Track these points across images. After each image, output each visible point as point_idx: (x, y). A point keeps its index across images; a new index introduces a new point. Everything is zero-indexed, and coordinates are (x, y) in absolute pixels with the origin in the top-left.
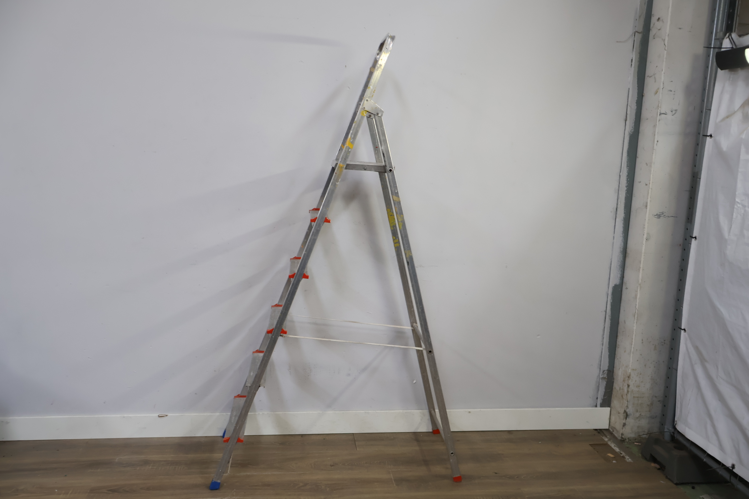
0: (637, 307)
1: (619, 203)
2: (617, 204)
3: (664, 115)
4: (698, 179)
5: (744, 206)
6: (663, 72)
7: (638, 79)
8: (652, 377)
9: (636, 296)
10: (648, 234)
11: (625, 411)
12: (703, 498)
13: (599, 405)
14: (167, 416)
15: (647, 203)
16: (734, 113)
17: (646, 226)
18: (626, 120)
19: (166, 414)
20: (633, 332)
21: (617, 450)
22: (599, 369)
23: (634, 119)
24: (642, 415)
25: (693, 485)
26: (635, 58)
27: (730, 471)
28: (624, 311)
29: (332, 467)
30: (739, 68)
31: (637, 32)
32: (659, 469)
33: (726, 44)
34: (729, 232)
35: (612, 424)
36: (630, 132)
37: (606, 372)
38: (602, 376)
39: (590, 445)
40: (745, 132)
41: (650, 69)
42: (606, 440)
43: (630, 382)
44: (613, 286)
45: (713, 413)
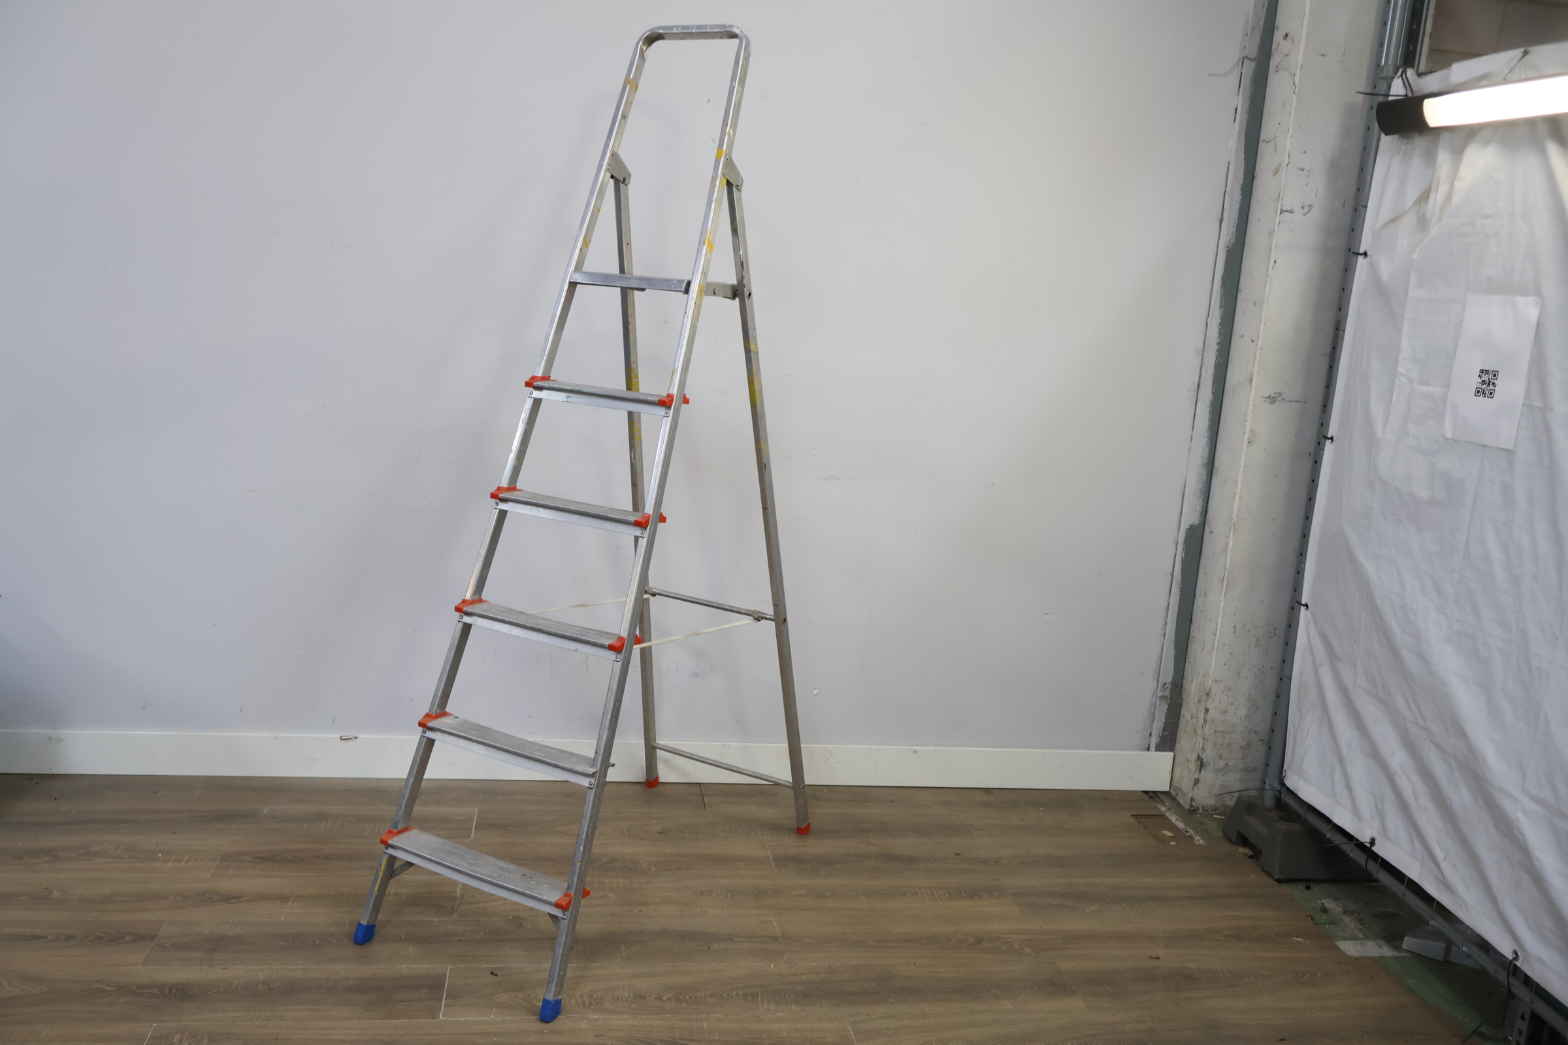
0: (1227, 566)
1: (1204, 374)
2: (1200, 377)
3: (1288, 213)
4: (1341, 332)
5: (1411, 381)
6: (1289, 134)
7: (1247, 145)
8: (1250, 695)
9: (1227, 545)
10: (1252, 431)
11: (1199, 756)
12: (1322, 903)
13: (1153, 747)
14: (356, 738)
15: (1252, 375)
16: (1403, 215)
17: (1249, 418)
18: (1221, 222)
19: (355, 736)
20: (1219, 611)
21: (1181, 825)
22: (1156, 681)
23: (1237, 220)
24: (1230, 766)
25: (1308, 883)
26: (1242, 106)
27: (1367, 850)
28: (1206, 573)
29: (662, 835)
30: (1416, 134)
31: (1247, 57)
32: (1251, 857)
33: (1397, 89)
34: (1385, 427)
35: (1175, 783)
36: (1228, 243)
37: (1169, 686)
38: (1162, 694)
39: (1132, 815)
40: (1418, 249)
41: (1268, 129)
42: (1163, 809)
43: (1209, 703)
44: (1188, 527)
45: (1344, 750)
